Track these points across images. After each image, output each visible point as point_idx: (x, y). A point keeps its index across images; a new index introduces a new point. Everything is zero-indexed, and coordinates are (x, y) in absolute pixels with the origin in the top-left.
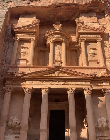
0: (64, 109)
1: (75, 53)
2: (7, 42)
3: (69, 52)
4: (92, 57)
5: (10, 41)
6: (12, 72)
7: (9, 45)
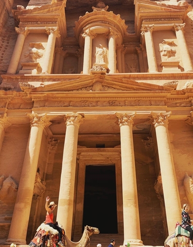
0: (114, 162)
1: (133, 56)
2: (6, 38)
3: (123, 55)
4: (167, 57)
5: (10, 36)
6: (7, 86)
7: (8, 43)
